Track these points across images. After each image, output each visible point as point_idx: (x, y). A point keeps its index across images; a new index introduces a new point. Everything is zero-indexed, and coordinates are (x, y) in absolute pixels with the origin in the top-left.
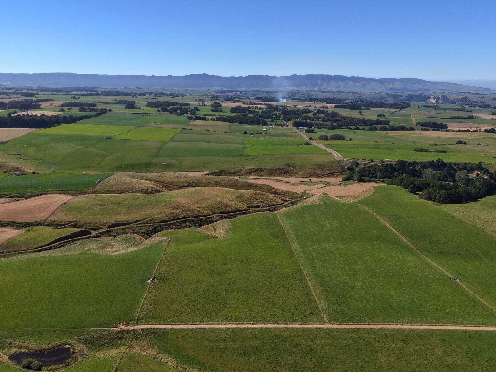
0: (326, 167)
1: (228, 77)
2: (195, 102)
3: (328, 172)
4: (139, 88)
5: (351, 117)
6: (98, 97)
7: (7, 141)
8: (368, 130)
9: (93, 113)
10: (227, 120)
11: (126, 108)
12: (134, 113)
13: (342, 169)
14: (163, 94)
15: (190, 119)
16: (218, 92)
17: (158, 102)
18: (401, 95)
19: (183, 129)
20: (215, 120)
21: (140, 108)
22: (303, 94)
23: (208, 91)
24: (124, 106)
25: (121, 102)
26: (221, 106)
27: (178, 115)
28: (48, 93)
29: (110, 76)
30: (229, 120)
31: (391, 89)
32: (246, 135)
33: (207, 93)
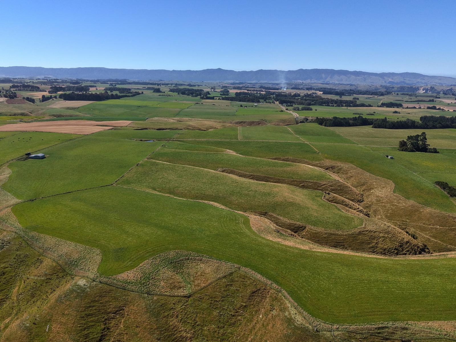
0: (286, 121)
1: (240, 71)
2: (208, 90)
3: (287, 124)
4: (161, 80)
5: (328, 99)
6: (130, 85)
7: (79, 107)
8: (336, 106)
9: (130, 95)
10: (230, 99)
11: (154, 92)
12: (160, 95)
13: (296, 122)
14: (181, 85)
15: (202, 98)
16: (230, 84)
17: (178, 89)
18: (393, 87)
19: (196, 103)
20: (221, 99)
21: (164, 92)
22: (304, 86)
23: (222, 83)
24: (152, 91)
25: (149, 89)
26: (228, 92)
27: (193, 97)
28: (88, 82)
29: (136, 70)
30: (232, 99)
31: (390, 82)
32: (241, 107)
33: (220, 85)
